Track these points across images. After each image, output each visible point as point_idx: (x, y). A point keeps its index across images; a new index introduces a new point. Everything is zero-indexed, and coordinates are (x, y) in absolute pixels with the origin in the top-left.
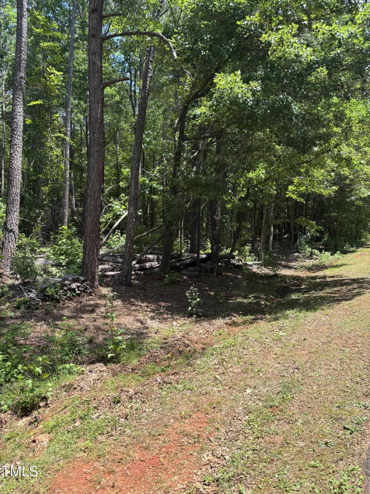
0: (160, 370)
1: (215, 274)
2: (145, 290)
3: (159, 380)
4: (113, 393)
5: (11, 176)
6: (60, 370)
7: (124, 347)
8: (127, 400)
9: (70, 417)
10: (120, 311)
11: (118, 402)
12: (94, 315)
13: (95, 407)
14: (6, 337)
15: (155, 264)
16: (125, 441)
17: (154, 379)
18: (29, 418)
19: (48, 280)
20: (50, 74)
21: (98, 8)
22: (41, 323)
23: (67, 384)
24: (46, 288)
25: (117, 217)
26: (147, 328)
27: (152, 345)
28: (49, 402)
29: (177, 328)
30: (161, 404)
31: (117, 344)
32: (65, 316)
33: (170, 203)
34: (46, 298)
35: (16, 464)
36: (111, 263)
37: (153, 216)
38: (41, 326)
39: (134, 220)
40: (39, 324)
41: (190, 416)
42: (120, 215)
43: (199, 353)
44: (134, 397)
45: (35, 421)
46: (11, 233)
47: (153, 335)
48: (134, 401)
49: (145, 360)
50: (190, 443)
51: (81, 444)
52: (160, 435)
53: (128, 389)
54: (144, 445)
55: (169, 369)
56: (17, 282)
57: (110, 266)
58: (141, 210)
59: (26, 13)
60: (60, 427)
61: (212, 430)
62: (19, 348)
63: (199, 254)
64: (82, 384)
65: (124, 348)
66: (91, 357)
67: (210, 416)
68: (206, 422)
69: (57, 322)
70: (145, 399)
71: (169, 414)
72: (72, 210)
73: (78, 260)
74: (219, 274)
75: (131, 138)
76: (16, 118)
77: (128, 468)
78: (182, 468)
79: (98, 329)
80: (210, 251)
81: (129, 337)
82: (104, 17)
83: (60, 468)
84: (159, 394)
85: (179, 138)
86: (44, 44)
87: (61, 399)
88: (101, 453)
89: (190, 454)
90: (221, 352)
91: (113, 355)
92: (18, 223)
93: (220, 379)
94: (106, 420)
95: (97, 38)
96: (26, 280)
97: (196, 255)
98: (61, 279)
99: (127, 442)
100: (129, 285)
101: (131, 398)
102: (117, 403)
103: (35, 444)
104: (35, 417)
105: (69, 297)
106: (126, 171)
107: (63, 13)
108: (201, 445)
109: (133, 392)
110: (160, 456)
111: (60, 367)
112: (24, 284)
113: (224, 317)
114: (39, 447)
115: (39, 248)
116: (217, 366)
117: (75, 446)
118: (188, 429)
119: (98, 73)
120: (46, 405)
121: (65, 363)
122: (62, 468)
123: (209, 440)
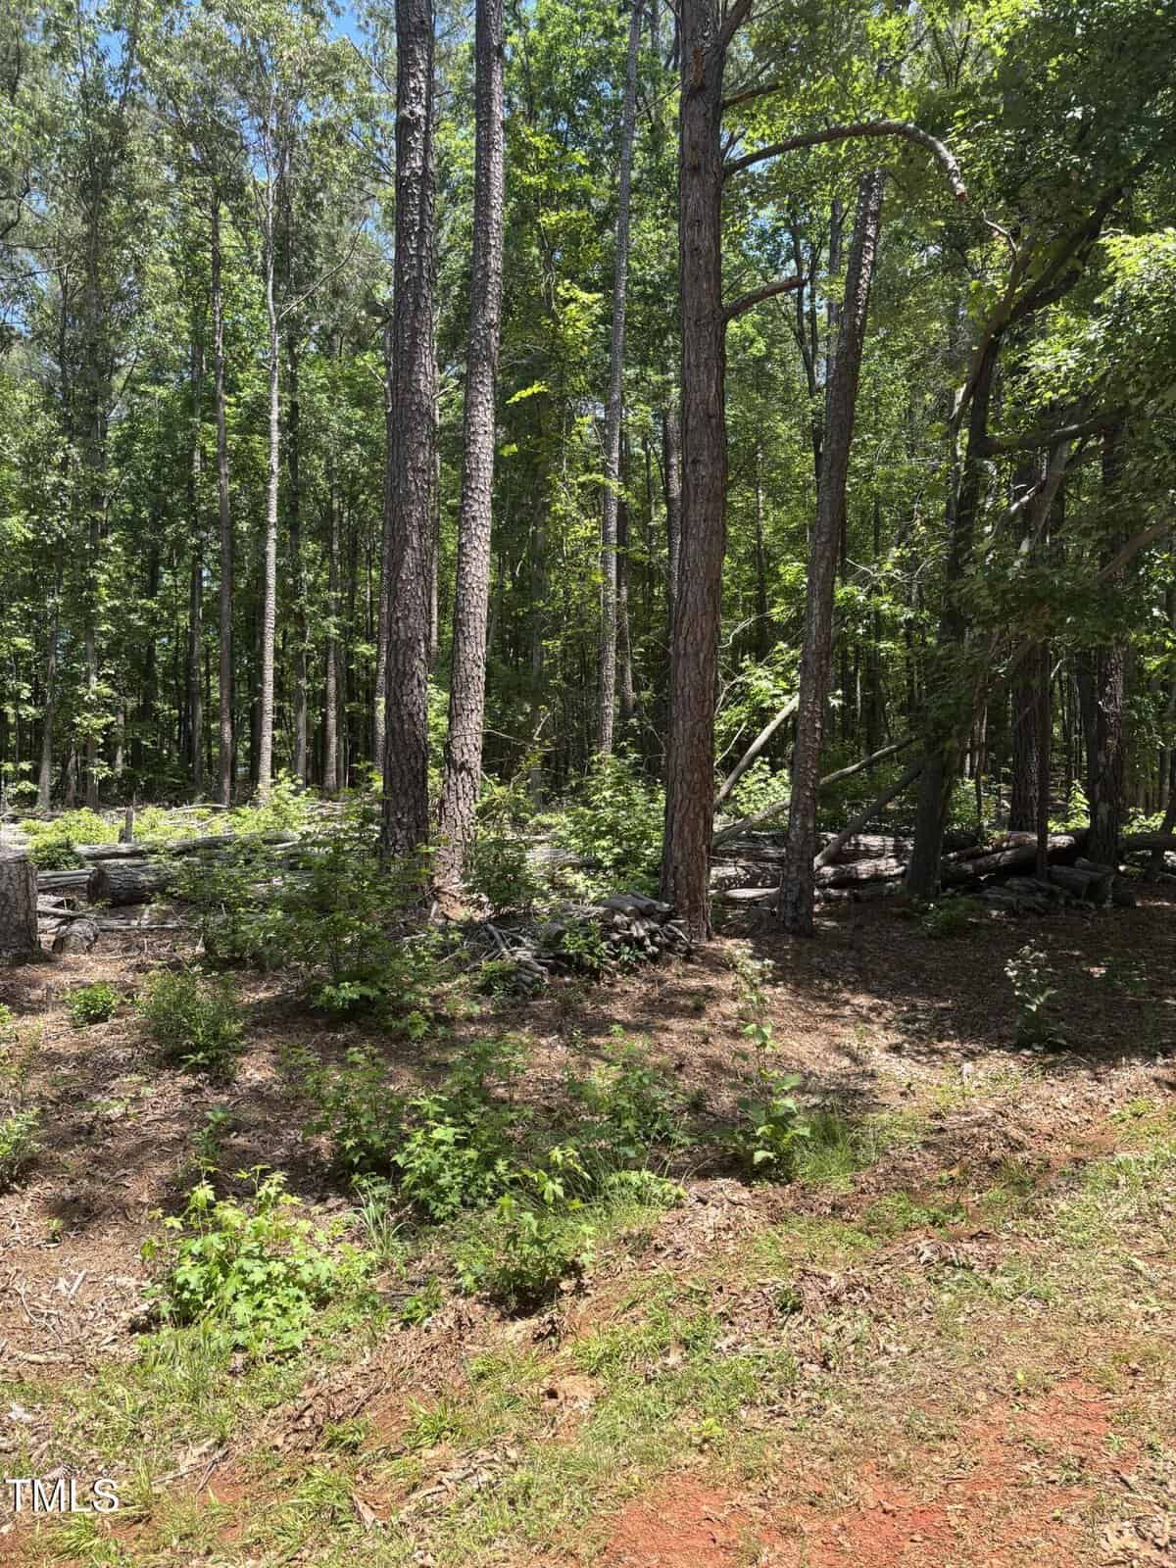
0: (925, 1220)
1: (1108, 905)
2: (858, 951)
3: (927, 1254)
4: (775, 1278)
5: (463, 610)
6: (611, 1188)
7: (806, 1132)
8: (822, 1305)
9: (650, 1334)
10: (782, 1017)
11: (797, 1308)
12: (702, 1024)
13: (721, 1314)
14: (461, 1075)
15: (890, 866)
16: (824, 1440)
17: (910, 1248)
18: (534, 1322)
19: (565, 910)
20: (567, 302)
21: (708, 83)
22: (550, 1039)
23: (635, 1231)
24: (561, 934)
25: (762, 715)
26: (873, 1076)
27: (895, 1132)
28: (586, 1281)
29: (976, 1083)
30: (939, 1334)
31: (781, 1122)
32: (618, 1022)
33: (938, 665)
34: (563, 963)
35: (507, 1457)
36: (742, 862)
37: (873, 707)
38: (551, 1047)
39: (818, 725)
40: (543, 1041)
41: (1045, 1390)
42: (773, 710)
43: (1063, 1174)
44: (844, 1297)
45: (551, 1333)
46: (464, 774)
47: (894, 1100)
48: (846, 1310)
49: (872, 1180)
50: (1053, 1482)
51: (688, 1424)
52: (942, 1437)
53: (824, 1272)
54: (891, 1460)
55: (957, 1219)
56: (479, 916)
57: (741, 872)
58: (839, 692)
59: (499, 137)
60: (624, 1361)
61: (1130, 1447)
62: (496, 1109)
63: (1043, 832)
64: (678, 1237)
65: (803, 1137)
66: (702, 1156)
67: (1119, 1401)
68: (1108, 1420)
69: (594, 1040)
70: (883, 1311)
71: (969, 1372)
72: (624, 701)
73: (647, 852)
74: (1123, 903)
75: (804, 464)
76: (475, 442)
77: (843, 1528)
78: (1027, 1558)
79: (715, 1066)
80: (1086, 823)
81: (815, 1100)
82: (726, 105)
83: (632, 1488)
84: (930, 1299)
85: (969, 449)
86: (549, 219)
87: (620, 1278)
88: (752, 1464)
89: (1056, 1519)
90: (1146, 1180)
91: (771, 1155)
92: (479, 744)
93: (1147, 1272)
94: (761, 1362)
95: (707, 172)
96: (504, 910)
97: (1035, 838)
98: (601, 909)
99: (835, 1443)
100: (805, 931)
101: (835, 1300)
102: (792, 1312)
103: (553, 1403)
104: (551, 1322)
105: (625, 964)
106: (791, 571)
107: (598, 113)
108: (1090, 1494)
109: (843, 1284)
110: (949, 1507)
111: (614, 1179)
112: (501, 920)
113: (1149, 1057)
114: (567, 1414)
115: (533, 816)
116: (1135, 1228)
117: (672, 1429)
118: (1043, 1432)
119: (708, 281)
120: (580, 1290)
121: (625, 1168)
122: (639, 1490)
123: (1123, 1480)
